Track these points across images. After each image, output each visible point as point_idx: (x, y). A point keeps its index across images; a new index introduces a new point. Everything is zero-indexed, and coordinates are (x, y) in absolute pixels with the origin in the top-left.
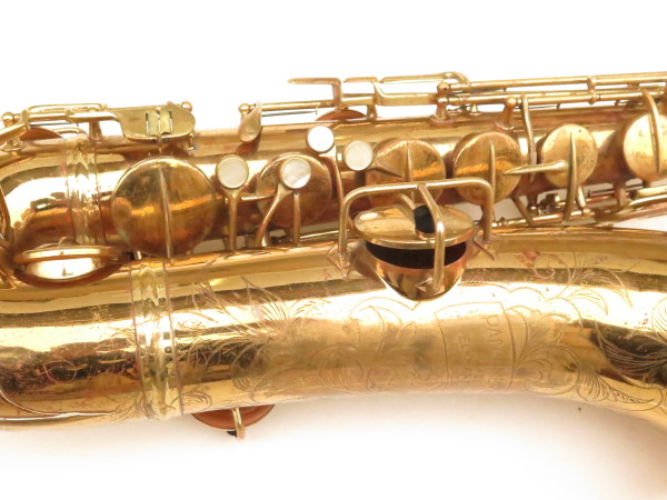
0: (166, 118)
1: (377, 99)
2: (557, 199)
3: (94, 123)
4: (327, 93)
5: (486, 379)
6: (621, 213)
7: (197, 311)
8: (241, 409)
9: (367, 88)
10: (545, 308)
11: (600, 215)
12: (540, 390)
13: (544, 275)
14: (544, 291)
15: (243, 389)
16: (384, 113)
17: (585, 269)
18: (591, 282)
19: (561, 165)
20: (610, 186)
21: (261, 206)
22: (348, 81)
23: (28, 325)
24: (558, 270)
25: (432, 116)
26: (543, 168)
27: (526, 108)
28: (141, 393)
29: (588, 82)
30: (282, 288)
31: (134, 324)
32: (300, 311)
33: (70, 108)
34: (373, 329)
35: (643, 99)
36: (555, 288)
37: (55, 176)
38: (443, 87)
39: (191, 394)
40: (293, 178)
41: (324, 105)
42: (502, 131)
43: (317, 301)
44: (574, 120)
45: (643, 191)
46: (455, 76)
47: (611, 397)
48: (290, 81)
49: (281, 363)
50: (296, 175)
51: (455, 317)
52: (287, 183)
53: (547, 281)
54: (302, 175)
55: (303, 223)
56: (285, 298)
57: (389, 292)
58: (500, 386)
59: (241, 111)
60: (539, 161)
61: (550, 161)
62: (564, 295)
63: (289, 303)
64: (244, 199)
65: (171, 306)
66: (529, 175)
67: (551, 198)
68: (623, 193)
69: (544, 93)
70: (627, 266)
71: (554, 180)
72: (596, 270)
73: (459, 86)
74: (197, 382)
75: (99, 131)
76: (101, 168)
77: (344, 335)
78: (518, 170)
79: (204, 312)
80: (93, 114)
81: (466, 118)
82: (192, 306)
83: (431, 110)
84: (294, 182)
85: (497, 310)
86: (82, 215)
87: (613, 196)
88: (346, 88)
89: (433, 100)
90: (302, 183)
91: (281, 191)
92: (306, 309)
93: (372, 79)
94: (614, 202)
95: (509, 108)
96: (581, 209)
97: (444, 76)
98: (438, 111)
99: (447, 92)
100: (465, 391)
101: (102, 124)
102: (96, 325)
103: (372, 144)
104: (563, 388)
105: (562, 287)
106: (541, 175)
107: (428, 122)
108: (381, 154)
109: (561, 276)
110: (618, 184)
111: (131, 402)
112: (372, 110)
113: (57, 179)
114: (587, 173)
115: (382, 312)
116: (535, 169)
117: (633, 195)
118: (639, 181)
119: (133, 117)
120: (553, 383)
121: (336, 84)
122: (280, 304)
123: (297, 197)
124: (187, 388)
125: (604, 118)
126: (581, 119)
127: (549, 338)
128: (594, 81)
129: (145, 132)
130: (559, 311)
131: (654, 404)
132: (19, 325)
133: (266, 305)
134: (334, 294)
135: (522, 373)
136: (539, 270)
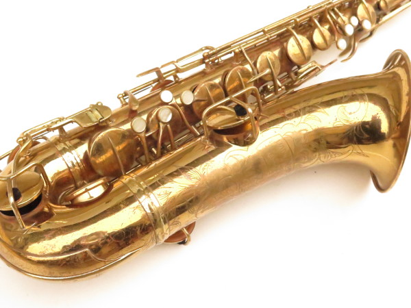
0: (96, 112)
1: (178, 70)
2: (269, 87)
3: (61, 128)
4: (154, 76)
5: (284, 168)
6: (296, 84)
7: (162, 186)
8: (185, 228)
9: (172, 67)
10: (297, 129)
11: (287, 88)
12: (305, 165)
13: (290, 116)
14: (294, 123)
15: (192, 213)
16: (182, 76)
17: (305, 108)
18: (310, 112)
19: (268, 71)
20: (286, 73)
21: (154, 136)
22: (162, 67)
23: (95, 222)
24: (295, 112)
25: (204, 69)
26: (261, 75)
27: (244, 51)
28: (153, 232)
29: (263, 31)
30: (192, 163)
31: (140, 202)
32: (204, 169)
33: (48, 124)
34: (235, 165)
35: (287, 31)
36: (297, 120)
37: (56, 158)
38: (206, 55)
39: (172, 224)
40: (165, 118)
41: (154, 81)
42: (237, 65)
43: (208, 162)
44: (264, 49)
45: (300, 71)
46: (207, 48)
47: (333, 156)
48: (138, 76)
49: (204, 195)
50: (166, 116)
51: (264, 147)
52: (164, 121)
53: (293, 118)
54: (169, 115)
55: (174, 135)
56: (195, 166)
57: (234, 147)
58: (290, 170)
59: (119, 98)
60: (258, 73)
61: (262, 71)
62: (302, 121)
63: (198, 168)
64: (147, 135)
65: (150, 189)
66: (256, 80)
67: (266, 87)
68: (292, 74)
69: (246, 42)
70: (320, 100)
71: (266, 79)
72: (309, 106)
73: (212, 52)
74: (174, 217)
75: (64, 130)
76: (76, 146)
77: (225, 172)
78: (252, 80)
79: (165, 185)
80: (59, 124)
81: (217, 66)
82: (159, 186)
83: (203, 67)
84: (166, 120)
85: (279, 138)
86: (75, 171)
87: (289, 77)
88: (163, 70)
89: (202, 61)
90: (169, 118)
91: (161, 125)
92: (206, 167)
93: (172, 62)
94: (290, 80)
95: (236, 54)
96: (280, 87)
97: (201, 50)
98: (207, 66)
99: (209, 56)
100: (276, 179)
101: (64, 127)
102: (124, 210)
103: (190, 90)
104: (314, 160)
105: (300, 118)
106: (260, 79)
107: (203, 74)
108: (196, 93)
109: (297, 114)
110: (289, 72)
111: (150, 238)
112: (175, 77)
113: (57, 159)
114: (278, 71)
115: (236, 156)
116: (257, 77)
117: (296, 74)
118: (296, 67)
119: (82, 116)
120: (310, 160)
121: (157, 71)
122: (194, 169)
123: (168, 126)
124: (171, 222)
125: (274, 44)
126: (267, 48)
127: (303, 141)
128: (266, 30)
129: (92, 122)
130: (302, 129)
131: (350, 152)
132: (92, 223)
133: (189, 172)
134: (214, 157)
135: (297, 160)
136: (288, 115)
